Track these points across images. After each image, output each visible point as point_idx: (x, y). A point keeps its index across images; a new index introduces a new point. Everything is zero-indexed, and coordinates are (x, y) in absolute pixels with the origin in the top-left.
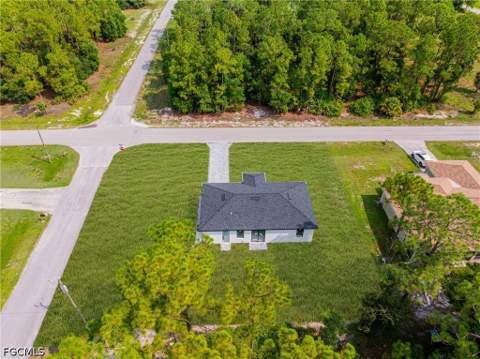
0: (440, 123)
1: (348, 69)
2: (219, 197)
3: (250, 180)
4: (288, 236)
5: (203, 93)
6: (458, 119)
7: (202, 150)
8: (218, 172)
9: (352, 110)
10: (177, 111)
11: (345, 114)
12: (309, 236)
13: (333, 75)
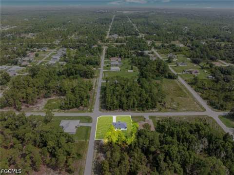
0: (153, 112)
1: (136, 103)
2: (115, 124)
3: (119, 122)
4: (123, 129)
5: (112, 107)
6: (158, 111)
7: (112, 118)
8: (114, 121)
9: (138, 110)
10: (107, 110)
11: (137, 110)
12: (126, 129)
13: (134, 104)
